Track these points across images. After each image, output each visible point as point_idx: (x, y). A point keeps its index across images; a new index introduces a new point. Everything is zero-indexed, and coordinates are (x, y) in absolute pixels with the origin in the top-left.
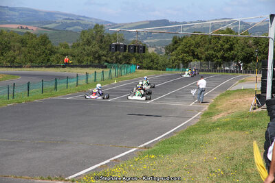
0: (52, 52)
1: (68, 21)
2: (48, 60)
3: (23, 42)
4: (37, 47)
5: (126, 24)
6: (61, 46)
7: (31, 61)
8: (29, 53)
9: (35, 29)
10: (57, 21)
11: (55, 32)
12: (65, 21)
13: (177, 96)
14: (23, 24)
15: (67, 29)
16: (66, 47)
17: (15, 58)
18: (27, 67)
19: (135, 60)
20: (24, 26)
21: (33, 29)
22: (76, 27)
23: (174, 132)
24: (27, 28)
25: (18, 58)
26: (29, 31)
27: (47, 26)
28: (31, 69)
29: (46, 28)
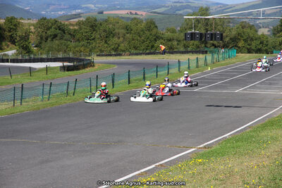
0: (157, 38)
1: (178, 5)
2: (153, 46)
3: (128, 29)
4: (142, 33)
5: (237, 5)
6: (168, 30)
7: (136, 48)
8: (133, 40)
9: (144, 14)
10: (167, 5)
11: (164, 16)
12: (175, 4)
13: (270, 83)
14: (133, 9)
15: (177, 12)
16: (173, 31)
17: (119, 46)
18: (127, 55)
19: (243, 42)
20: (134, 12)
21: (143, 14)
22: (185, 10)
23: (249, 127)
24: (136, 14)
25: (122, 45)
26: (138, 16)
27: (156, 10)
28: (129, 57)
29: (155, 13)
